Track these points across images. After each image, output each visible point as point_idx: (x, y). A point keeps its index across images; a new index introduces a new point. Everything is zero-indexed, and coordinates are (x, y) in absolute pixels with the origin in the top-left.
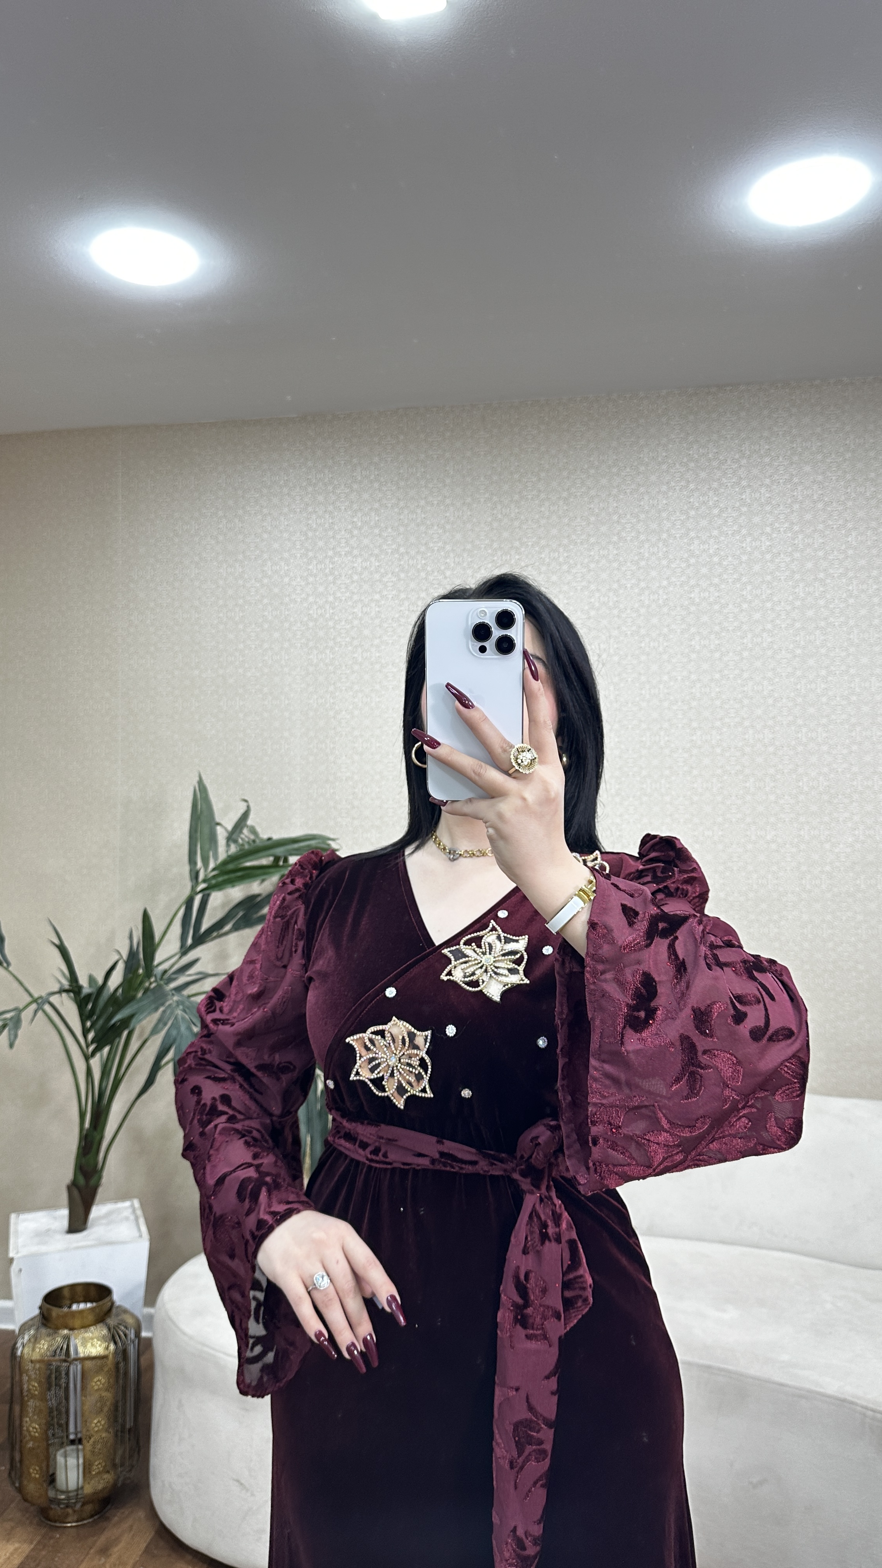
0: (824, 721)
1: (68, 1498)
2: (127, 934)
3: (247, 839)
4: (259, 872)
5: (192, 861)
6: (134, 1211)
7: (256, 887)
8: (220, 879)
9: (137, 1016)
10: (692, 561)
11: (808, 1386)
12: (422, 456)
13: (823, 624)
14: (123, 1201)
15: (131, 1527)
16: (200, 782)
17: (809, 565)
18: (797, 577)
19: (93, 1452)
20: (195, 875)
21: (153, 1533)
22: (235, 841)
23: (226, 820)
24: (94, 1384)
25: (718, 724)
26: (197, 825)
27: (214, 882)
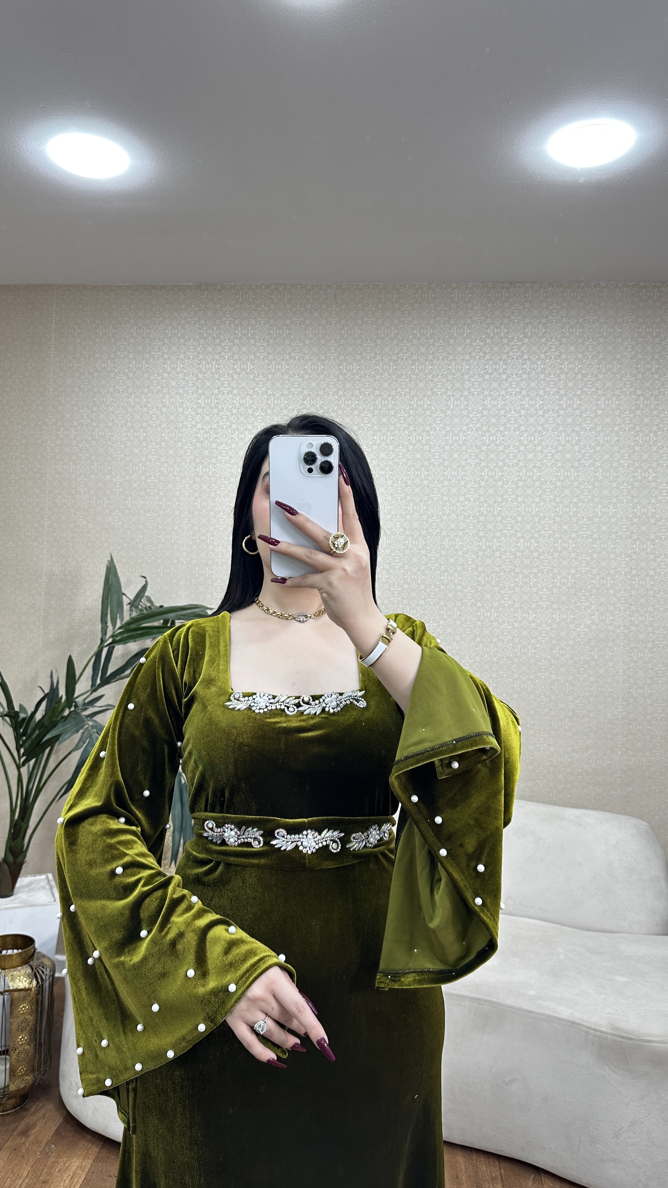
0: (574, 535)
2: (49, 674)
3: (145, 606)
4: (152, 631)
5: (103, 621)
6: (49, 881)
8: (125, 635)
9: (61, 736)
10: (485, 412)
11: (547, 1012)
12: (288, 322)
13: (576, 464)
14: (40, 875)
15: (44, 1116)
16: (111, 561)
17: (569, 420)
18: (561, 428)
19: (18, 1061)
20: (104, 631)
21: (62, 1120)
22: (137, 607)
23: (130, 592)
24: (20, 1009)
25: (498, 534)
26: (108, 594)
27: (119, 637)
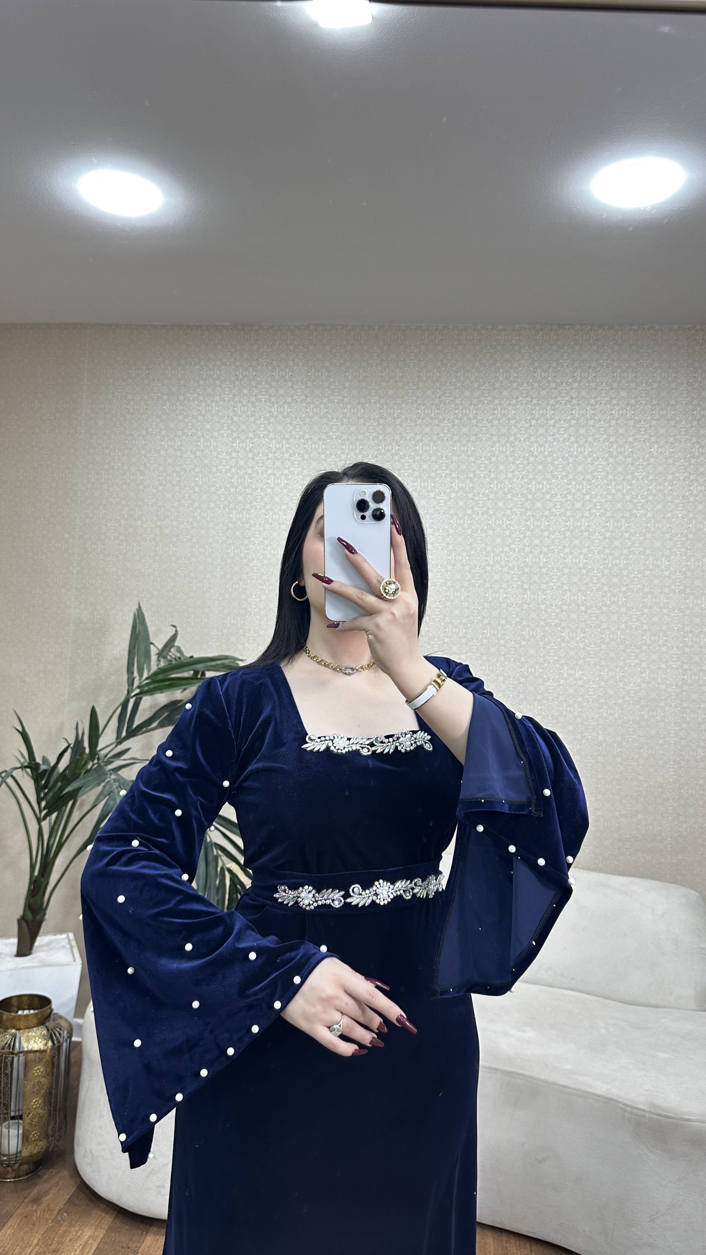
0: (624, 589)
1: (9, 1160)
2: (74, 726)
3: (174, 656)
4: (184, 682)
5: (130, 671)
6: (69, 940)
7: (178, 694)
8: (152, 686)
9: (83, 789)
10: (532, 459)
12: (327, 364)
13: (628, 514)
14: (61, 934)
15: (57, 1183)
16: (139, 609)
17: (620, 468)
18: (610, 477)
19: (31, 1124)
20: (131, 682)
21: (75, 1188)
22: (165, 658)
23: (158, 641)
24: (34, 1072)
25: (544, 586)
26: (135, 643)
27: (146, 688)
